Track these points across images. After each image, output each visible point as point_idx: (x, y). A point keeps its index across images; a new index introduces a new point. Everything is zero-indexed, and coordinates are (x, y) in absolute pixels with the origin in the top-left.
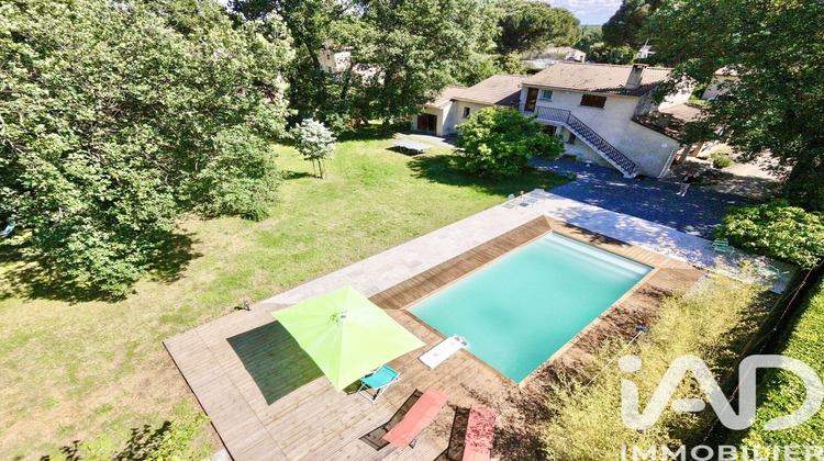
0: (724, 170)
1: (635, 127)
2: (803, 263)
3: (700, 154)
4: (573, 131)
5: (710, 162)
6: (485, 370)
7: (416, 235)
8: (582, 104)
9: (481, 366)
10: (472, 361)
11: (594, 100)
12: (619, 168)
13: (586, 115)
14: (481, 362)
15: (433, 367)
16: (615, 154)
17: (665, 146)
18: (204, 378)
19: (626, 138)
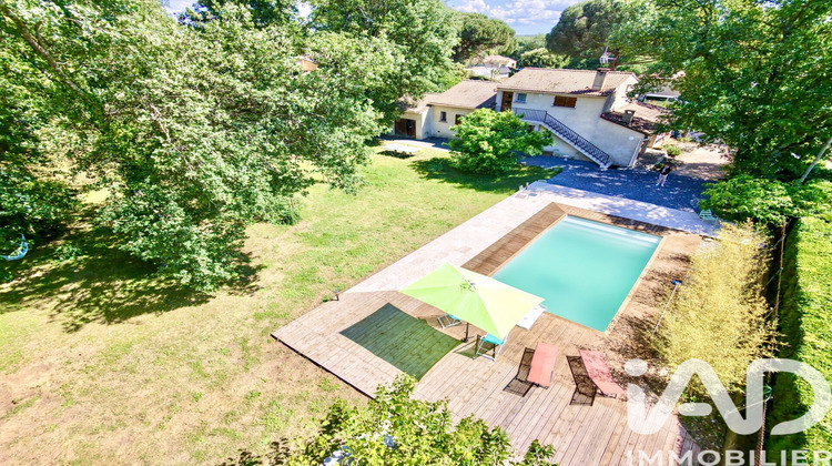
0: (677, 158)
1: (604, 123)
2: (776, 222)
3: (655, 145)
4: (550, 129)
5: (664, 152)
6: (572, 326)
7: (450, 226)
8: (555, 105)
9: (568, 324)
10: (558, 320)
11: (566, 101)
12: (594, 159)
13: (560, 114)
14: (565, 320)
15: (528, 328)
16: (590, 147)
17: (632, 138)
18: (333, 359)
19: (597, 133)
